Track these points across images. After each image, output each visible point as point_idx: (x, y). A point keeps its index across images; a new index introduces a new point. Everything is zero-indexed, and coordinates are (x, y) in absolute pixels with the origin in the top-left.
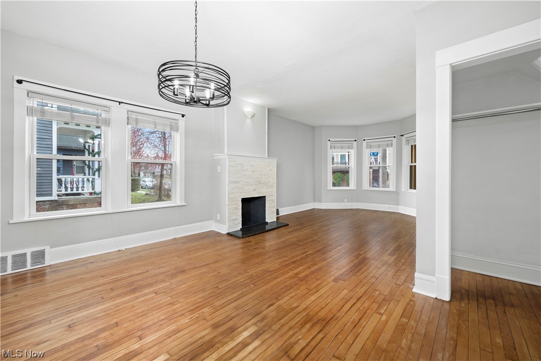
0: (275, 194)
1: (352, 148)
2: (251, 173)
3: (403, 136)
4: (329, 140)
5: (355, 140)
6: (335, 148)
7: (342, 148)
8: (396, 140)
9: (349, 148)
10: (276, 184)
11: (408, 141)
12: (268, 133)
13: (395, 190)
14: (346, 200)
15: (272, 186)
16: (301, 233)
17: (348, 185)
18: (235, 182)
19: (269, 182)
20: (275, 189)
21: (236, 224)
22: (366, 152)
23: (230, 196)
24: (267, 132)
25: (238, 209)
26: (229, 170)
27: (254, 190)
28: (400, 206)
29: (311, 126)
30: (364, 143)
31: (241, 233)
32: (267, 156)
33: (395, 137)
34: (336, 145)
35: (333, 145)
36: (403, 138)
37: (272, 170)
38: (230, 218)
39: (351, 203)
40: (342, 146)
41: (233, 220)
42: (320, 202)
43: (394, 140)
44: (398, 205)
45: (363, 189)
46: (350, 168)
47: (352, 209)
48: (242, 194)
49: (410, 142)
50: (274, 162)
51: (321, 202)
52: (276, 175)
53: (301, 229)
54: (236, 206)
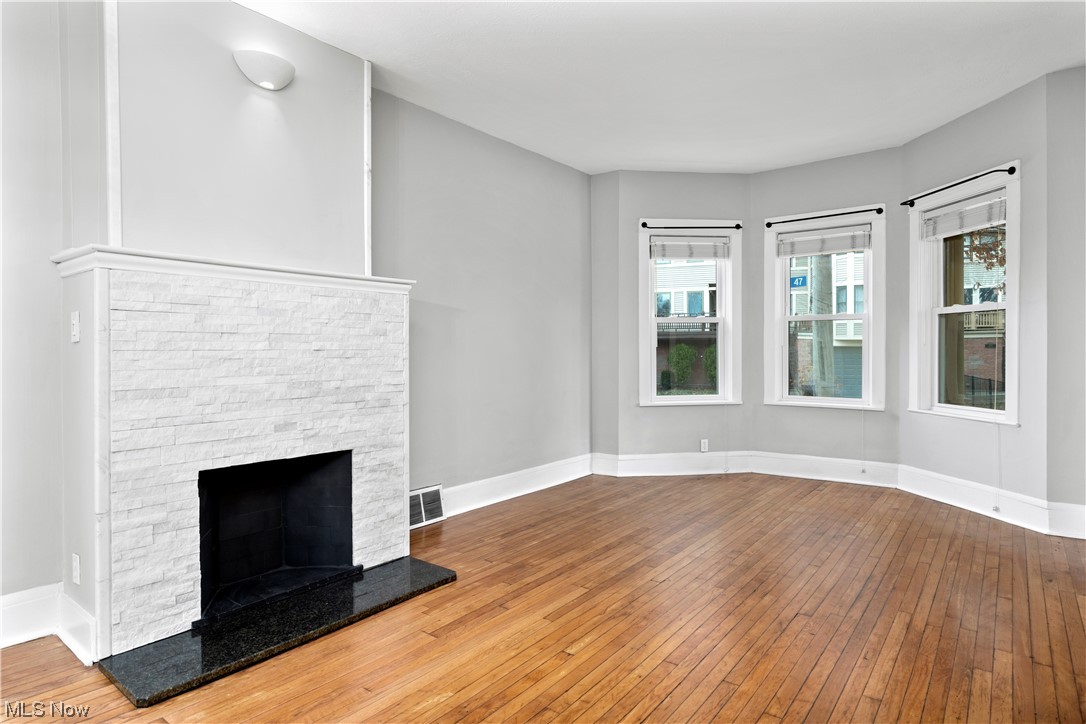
0: (406, 438)
1: (727, 254)
2: (260, 346)
3: (912, 203)
4: (644, 225)
5: (738, 227)
6: (664, 252)
7: (691, 255)
8: (883, 222)
9: (715, 255)
10: (405, 397)
11: (931, 223)
12: (374, 172)
13: (881, 407)
14: (705, 443)
15: (385, 404)
16: (489, 643)
17: (712, 387)
18: (155, 394)
19: (369, 387)
20: (403, 418)
21: (165, 607)
22: (777, 269)
23: (118, 468)
24: (367, 167)
25: (178, 528)
26: (107, 329)
27: (278, 428)
28: (900, 466)
29: (582, 174)
30: (770, 235)
31: (196, 646)
32: (368, 273)
33: (880, 211)
34: (668, 242)
35: (658, 242)
36: (914, 213)
37: (384, 334)
38: (117, 581)
39: (722, 454)
40: (690, 247)
41: (139, 589)
42: (614, 450)
43: (880, 222)
44: (895, 460)
45: (767, 401)
46: (720, 329)
47: (727, 476)
48: (204, 448)
49: (940, 227)
50: (396, 297)
51: (616, 452)
52: (406, 355)
53: (501, 605)
54: (159, 515)
